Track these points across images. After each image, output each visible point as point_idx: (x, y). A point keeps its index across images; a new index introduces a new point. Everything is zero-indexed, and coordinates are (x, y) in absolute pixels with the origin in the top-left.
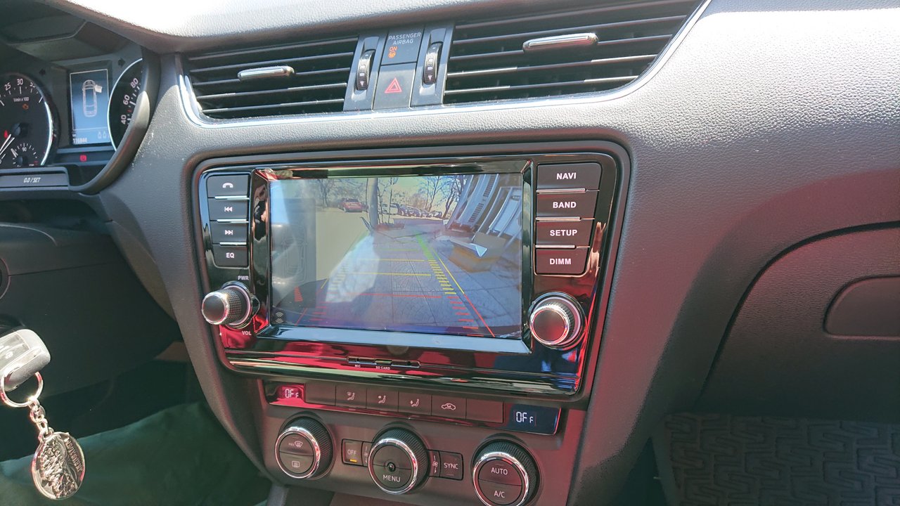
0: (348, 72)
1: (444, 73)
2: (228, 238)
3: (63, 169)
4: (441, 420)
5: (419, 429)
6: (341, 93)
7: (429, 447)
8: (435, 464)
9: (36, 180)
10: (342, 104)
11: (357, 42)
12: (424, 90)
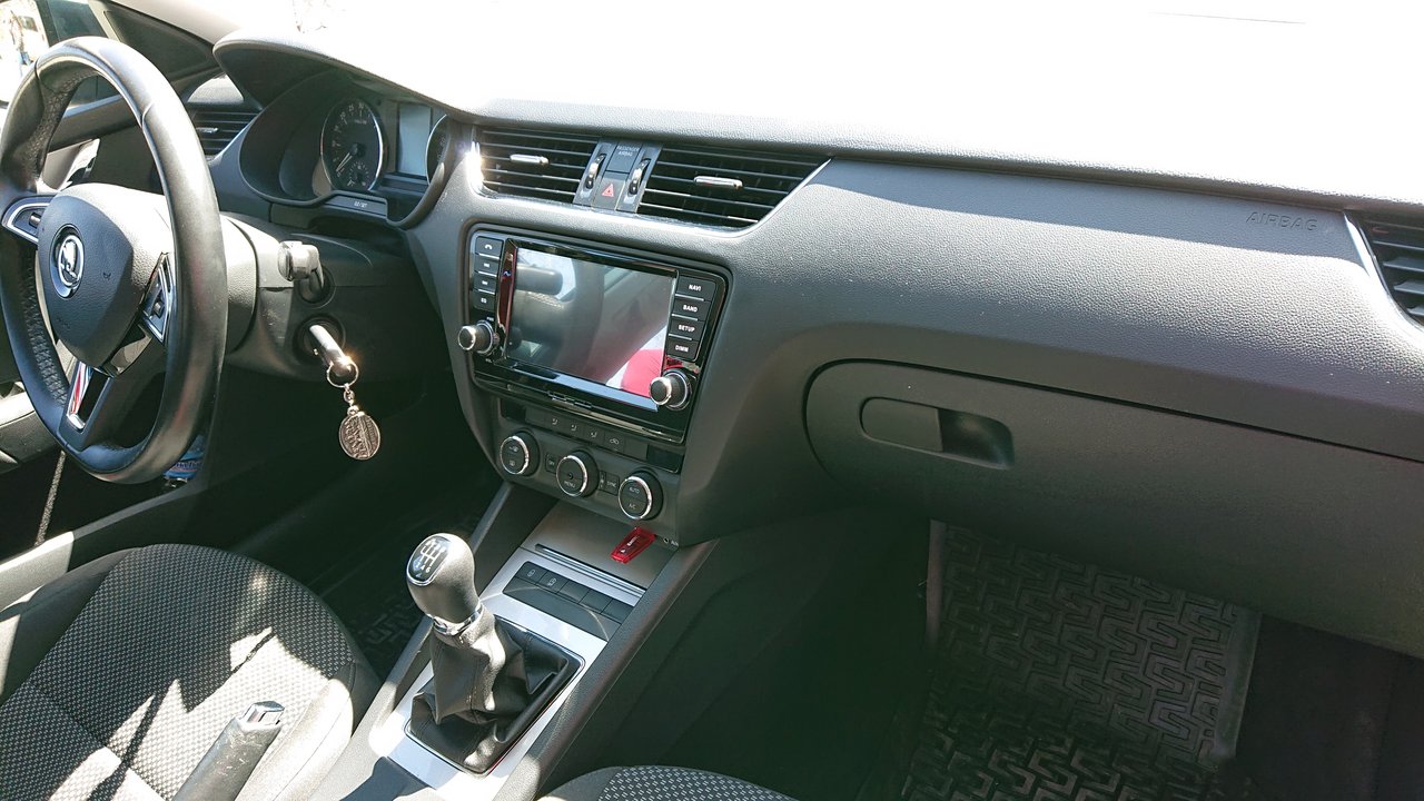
0: (583, 171)
1: (643, 188)
2: (484, 287)
3: (385, 201)
4: (608, 450)
5: (597, 455)
6: (574, 187)
7: (599, 468)
8: (602, 481)
9: (364, 205)
10: (573, 197)
11: (595, 146)
12: (630, 200)
